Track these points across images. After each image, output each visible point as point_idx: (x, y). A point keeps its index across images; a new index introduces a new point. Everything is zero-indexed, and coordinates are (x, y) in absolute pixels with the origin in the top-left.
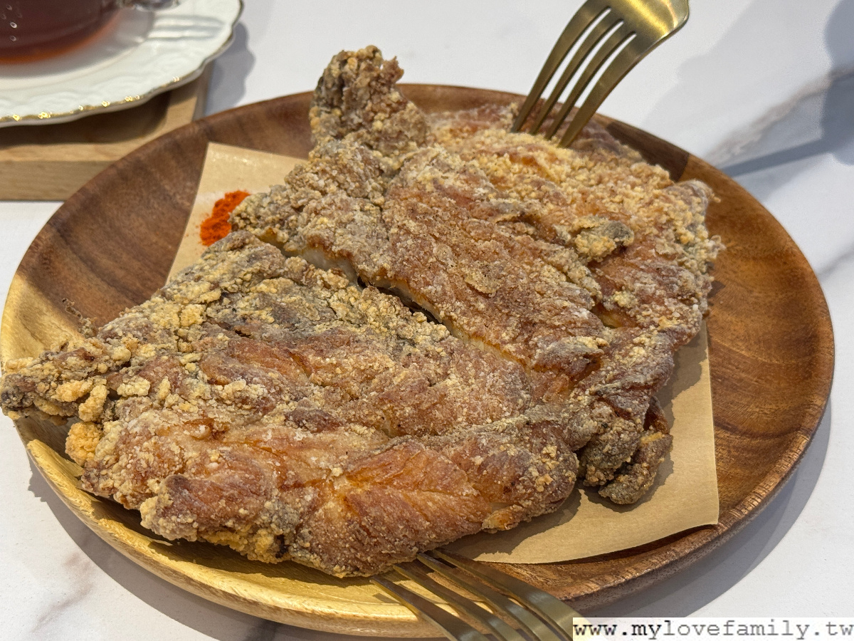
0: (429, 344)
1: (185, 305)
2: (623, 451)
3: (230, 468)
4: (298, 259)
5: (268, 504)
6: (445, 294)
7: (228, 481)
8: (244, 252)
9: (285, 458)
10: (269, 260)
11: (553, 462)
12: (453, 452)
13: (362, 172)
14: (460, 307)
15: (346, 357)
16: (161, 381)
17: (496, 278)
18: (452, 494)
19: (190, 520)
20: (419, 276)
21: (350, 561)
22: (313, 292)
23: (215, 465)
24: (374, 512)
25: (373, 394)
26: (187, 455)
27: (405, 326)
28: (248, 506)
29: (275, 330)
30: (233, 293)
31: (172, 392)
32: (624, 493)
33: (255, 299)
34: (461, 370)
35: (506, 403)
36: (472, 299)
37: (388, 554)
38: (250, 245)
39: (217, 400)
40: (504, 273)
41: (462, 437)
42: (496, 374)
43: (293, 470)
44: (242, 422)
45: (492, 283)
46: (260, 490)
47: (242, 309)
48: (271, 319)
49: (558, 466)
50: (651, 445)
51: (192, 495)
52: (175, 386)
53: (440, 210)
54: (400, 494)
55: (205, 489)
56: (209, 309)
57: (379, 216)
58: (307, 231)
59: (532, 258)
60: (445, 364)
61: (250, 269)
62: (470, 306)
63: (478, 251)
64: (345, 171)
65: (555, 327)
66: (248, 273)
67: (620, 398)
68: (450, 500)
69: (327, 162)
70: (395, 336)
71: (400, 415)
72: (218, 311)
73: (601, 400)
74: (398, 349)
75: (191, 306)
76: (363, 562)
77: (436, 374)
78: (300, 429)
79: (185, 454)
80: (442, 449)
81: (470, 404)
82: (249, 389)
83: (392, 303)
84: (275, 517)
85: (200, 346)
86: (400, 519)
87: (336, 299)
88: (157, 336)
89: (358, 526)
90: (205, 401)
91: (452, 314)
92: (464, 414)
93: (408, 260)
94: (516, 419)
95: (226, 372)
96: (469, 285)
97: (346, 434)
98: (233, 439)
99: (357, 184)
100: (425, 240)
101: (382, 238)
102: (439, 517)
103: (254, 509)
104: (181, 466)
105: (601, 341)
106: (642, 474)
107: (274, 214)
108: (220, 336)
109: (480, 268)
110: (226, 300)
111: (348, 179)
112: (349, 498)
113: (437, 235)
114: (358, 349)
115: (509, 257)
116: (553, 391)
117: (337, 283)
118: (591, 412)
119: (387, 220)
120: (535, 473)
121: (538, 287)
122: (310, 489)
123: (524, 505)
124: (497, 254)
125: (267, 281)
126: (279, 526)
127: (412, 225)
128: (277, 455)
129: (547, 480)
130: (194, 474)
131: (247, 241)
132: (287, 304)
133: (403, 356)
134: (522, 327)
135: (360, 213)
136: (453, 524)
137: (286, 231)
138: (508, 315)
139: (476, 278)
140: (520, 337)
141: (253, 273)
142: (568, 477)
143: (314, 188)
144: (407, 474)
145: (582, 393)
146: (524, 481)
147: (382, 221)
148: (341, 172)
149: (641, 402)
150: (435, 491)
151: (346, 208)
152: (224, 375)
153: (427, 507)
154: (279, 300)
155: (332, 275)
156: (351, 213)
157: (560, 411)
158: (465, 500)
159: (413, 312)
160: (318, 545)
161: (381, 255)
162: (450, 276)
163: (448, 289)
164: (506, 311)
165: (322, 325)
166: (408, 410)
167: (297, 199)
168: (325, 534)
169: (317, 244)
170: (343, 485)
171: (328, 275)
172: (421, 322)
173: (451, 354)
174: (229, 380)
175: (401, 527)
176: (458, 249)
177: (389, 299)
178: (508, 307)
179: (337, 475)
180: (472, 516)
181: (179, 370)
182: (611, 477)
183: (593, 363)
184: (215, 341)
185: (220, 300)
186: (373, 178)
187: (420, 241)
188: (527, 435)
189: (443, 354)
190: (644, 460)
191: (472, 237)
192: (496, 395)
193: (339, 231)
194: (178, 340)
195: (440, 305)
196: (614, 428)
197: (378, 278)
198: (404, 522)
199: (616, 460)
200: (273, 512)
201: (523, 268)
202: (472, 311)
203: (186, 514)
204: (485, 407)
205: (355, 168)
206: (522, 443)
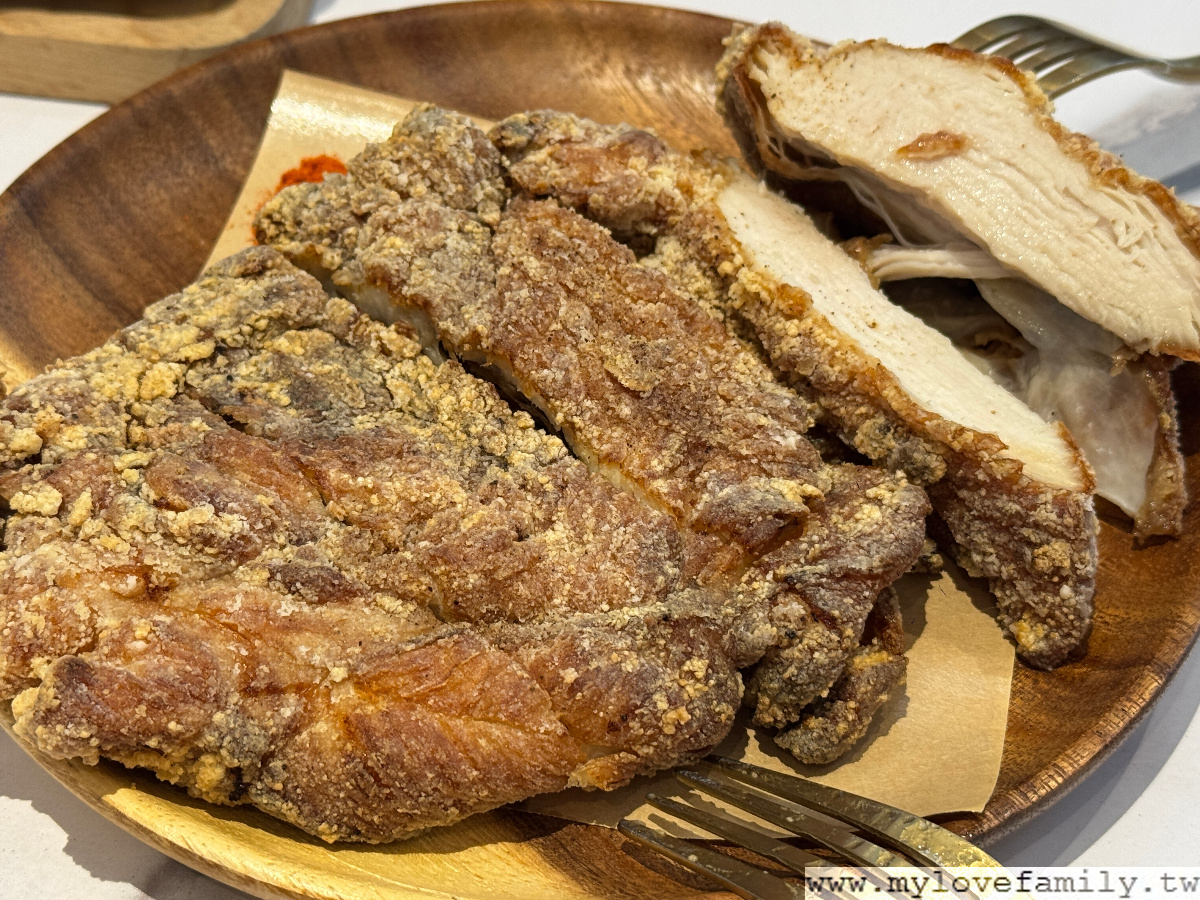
0: (529, 468)
1: (154, 362)
2: (815, 678)
3: (165, 653)
4: (344, 302)
5: (218, 717)
6: (568, 384)
7: (156, 675)
8: (261, 282)
9: (257, 643)
10: (298, 299)
11: (699, 686)
12: (533, 657)
13: (469, 167)
14: (591, 409)
15: (391, 479)
16: (79, 494)
17: (655, 366)
18: (522, 728)
19: (85, 734)
20: (531, 352)
21: (345, 819)
22: (363, 358)
23: (140, 645)
24: (388, 746)
25: (423, 544)
26: (101, 622)
27: (494, 433)
28: (184, 719)
29: (289, 419)
30: (235, 349)
31: (94, 515)
32: (813, 746)
33: (267, 362)
34: (574, 515)
35: (636, 581)
36: (612, 398)
37: (407, 814)
38: (275, 271)
39: (165, 535)
40: (671, 360)
41: (553, 632)
42: (629, 529)
43: (267, 664)
44: (201, 574)
45: (646, 376)
46: (206, 693)
47: (243, 377)
48: (285, 400)
49: (706, 694)
50: (868, 671)
51: (91, 694)
52: (101, 504)
53: (584, 245)
54: (435, 721)
55: (116, 686)
56: (191, 372)
57: (486, 243)
58: (367, 256)
59: (721, 338)
60: (549, 503)
61: (266, 312)
62: (608, 409)
63: (633, 319)
64: (443, 163)
65: (740, 458)
66: (262, 317)
67: (823, 591)
68: (518, 738)
69: (418, 145)
70: (477, 449)
71: (459, 586)
72: (205, 377)
73: (791, 589)
74: (479, 470)
75: (161, 366)
76: (367, 823)
77: (534, 519)
78: (290, 596)
79: (99, 620)
80: (517, 649)
81: (576, 577)
82: (218, 522)
83: (481, 392)
84: (228, 738)
85: (160, 437)
86: (431, 762)
87: (397, 373)
88: (96, 413)
89: (361, 766)
90: (145, 534)
91: (576, 419)
92: (565, 593)
93: (516, 324)
94: (647, 609)
95: (185, 490)
96: (609, 374)
97: (367, 610)
98: (180, 602)
99: (460, 187)
100: (550, 292)
101: (486, 280)
102: (495, 764)
103: (193, 723)
104: (89, 640)
105: (810, 489)
106: (846, 718)
107: (322, 221)
108: (196, 423)
109: (631, 348)
110: (221, 360)
111: (447, 178)
112: (352, 718)
113: (571, 286)
114: (413, 466)
115: (684, 333)
116: (715, 569)
117: (401, 348)
118: (771, 611)
119: (498, 251)
120: (663, 705)
121: (723, 388)
122: (292, 698)
123: (639, 752)
124: (665, 326)
125: (292, 333)
126: (232, 754)
127: (533, 265)
128: (245, 638)
129: (680, 715)
130: (106, 656)
131: (269, 263)
132: (316, 376)
133: (485, 485)
134: (689, 452)
135: (456, 236)
136: (517, 778)
137: (339, 251)
138: (668, 430)
139: (622, 364)
140: (682, 469)
141: (270, 318)
142: (719, 713)
143: (390, 186)
144: (453, 689)
145: (760, 577)
146: (642, 715)
147: (490, 251)
148: (436, 164)
149: (858, 602)
150: (495, 721)
151: (435, 223)
152: (182, 494)
153: (477, 746)
154: (304, 369)
155: (394, 335)
156: (442, 235)
157: (722, 604)
158: (542, 741)
159: (514, 410)
160: (297, 787)
161: (479, 309)
162: (582, 355)
163: (575, 376)
164: (666, 423)
165: (366, 418)
166: (473, 579)
167: (361, 201)
168: (308, 773)
169: (380, 278)
170: (346, 697)
171: (389, 334)
172: (524, 429)
173: (562, 488)
174: (188, 504)
175: (430, 776)
176: (601, 313)
177: (478, 385)
178: (668, 416)
179: (338, 680)
180: (551, 767)
181: (111, 479)
182: (795, 718)
183: (790, 526)
184: (185, 431)
185: (212, 359)
186: (488, 179)
187: (540, 293)
188: (664, 637)
189: (549, 487)
190: (852, 696)
191: (628, 295)
192: (623, 565)
193: (419, 262)
194: (128, 423)
195: (558, 403)
196: (805, 641)
197: (467, 347)
198: (437, 768)
199: (803, 693)
200: (225, 731)
201: (704, 353)
202: (610, 418)
203: (80, 723)
204: (601, 583)
205: (459, 161)
206: (654, 650)
